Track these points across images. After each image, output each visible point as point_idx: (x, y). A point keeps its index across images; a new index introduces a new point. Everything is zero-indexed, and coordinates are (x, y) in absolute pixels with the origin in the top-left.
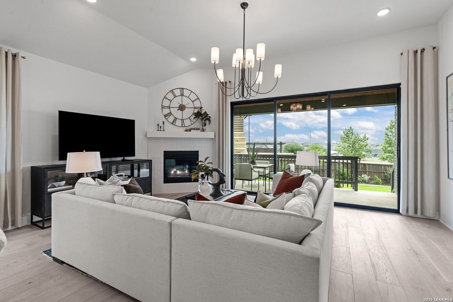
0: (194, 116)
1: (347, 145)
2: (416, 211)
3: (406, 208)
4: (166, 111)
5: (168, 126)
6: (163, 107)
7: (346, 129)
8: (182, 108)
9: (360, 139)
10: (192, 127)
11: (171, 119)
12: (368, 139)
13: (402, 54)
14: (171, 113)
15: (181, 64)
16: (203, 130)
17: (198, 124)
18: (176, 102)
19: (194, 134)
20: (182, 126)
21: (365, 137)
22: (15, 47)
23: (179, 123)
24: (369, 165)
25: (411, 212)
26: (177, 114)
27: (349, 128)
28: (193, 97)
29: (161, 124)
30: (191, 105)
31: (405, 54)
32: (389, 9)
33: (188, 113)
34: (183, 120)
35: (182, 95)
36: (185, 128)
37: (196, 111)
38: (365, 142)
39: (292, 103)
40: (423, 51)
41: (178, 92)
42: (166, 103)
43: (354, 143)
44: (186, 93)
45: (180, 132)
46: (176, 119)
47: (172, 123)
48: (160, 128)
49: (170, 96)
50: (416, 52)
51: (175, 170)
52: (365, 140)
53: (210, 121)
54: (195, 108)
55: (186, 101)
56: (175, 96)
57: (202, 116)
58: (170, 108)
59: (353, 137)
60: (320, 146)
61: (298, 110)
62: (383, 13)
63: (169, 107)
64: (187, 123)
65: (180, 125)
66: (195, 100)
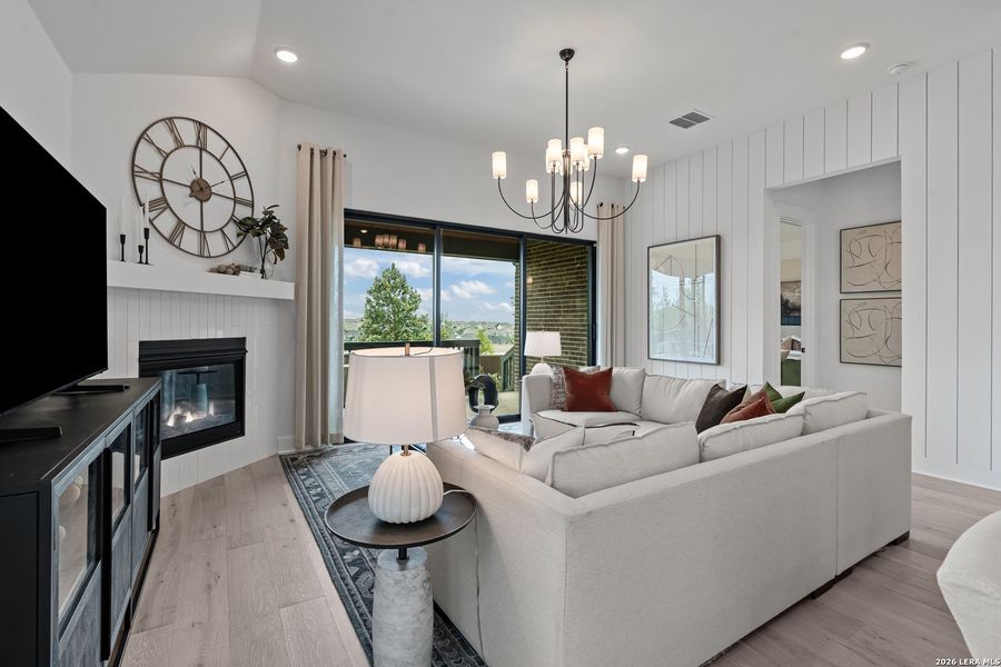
0: (234, 228)
4: (150, 191)
6: (137, 172)
8: (201, 190)
10: (228, 261)
11: (166, 223)
14: (164, 199)
16: (262, 273)
18: (183, 167)
20: (201, 256)
23: (190, 240)
26: (187, 208)
28: (232, 164)
30: (226, 189)
33: (218, 212)
34: (202, 232)
35: (201, 147)
37: (245, 213)
39: (383, 232)
41: (188, 133)
42: (149, 159)
44: (215, 144)
45: (193, 275)
46: (181, 225)
47: (170, 241)
49: (161, 136)
51: (179, 411)
55: (213, 174)
56: (180, 145)
58: (160, 180)
61: (386, 247)
63: (159, 178)
64: (216, 244)
65: (196, 252)
66: (237, 176)
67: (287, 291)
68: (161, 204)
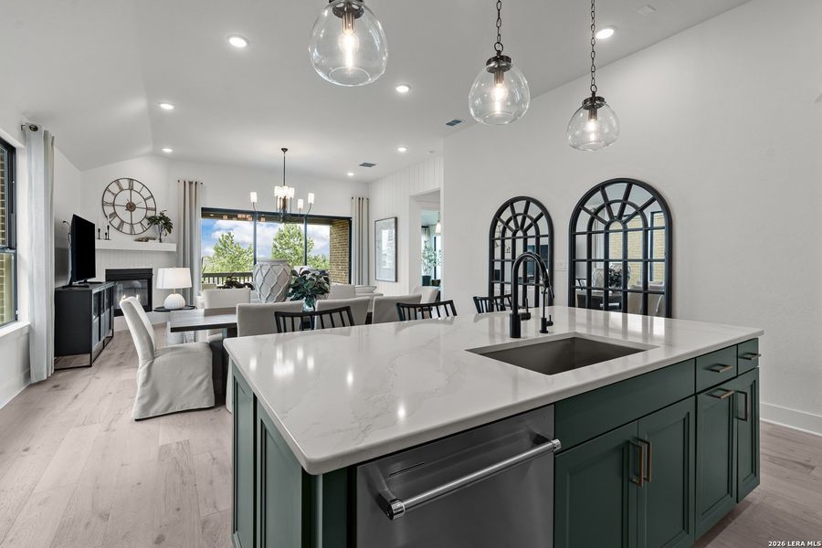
0: (147, 221)
4: (109, 210)
5: (114, 233)
6: (104, 204)
8: (131, 207)
10: (144, 235)
11: (116, 222)
14: (115, 213)
16: (161, 241)
17: (153, 232)
18: (123, 199)
20: (131, 234)
23: (126, 228)
26: (124, 214)
28: (146, 195)
30: (142, 205)
33: (139, 215)
34: (132, 224)
35: (131, 189)
36: (135, 237)
37: (149, 213)
41: (125, 184)
42: (109, 198)
44: (137, 186)
45: (129, 243)
46: (122, 222)
47: (118, 229)
49: (114, 188)
54: (147, 209)
55: (136, 199)
56: (122, 190)
57: (161, 222)
63: (113, 205)
64: (138, 229)
65: (129, 232)
66: (148, 198)
67: (173, 247)
68: (114, 214)
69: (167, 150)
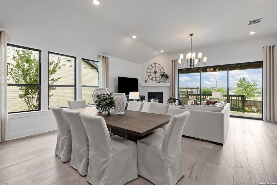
0: (161, 76)
1: (241, 89)
2: (270, 119)
3: (265, 117)
4: (149, 74)
5: (150, 81)
6: (147, 72)
7: (241, 79)
8: (155, 72)
9: (251, 85)
10: (160, 81)
11: (151, 77)
12: (256, 85)
13: (263, 48)
15: (157, 53)
16: (165, 82)
17: (162, 80)
18: (153, 70)
19: (161, 84)
21: (254, 84)
22: (106, 55)
23: (154, 79)
24: (257, 101)
25: (268, 119)
26: (153, 75)
27: (243, 78)
28: (160, 67)
29: (147, 80)
30: (159, 71)
31: (265, 48)
32: (255, 32)
33: (158, 75)
34: (156, 78)
35: (155, 67)
36: (157, 82)
37: (162, 74)
38: (255, 87)
40: (273, 46)
41: (153, 65)
42: (149, 70)
43: (247, 88)
44: (157, 65)
45: (155, 84)
46: (153, 77)
47: (151, 80)
48: (146, 82)
49: (150, 67)
50: (270, 47)
52: (255, 86)
53: (168, 78)
54: (161, 72)
55: (157, 69)
56: (152, 67)
57: (165, 76)
59: (246, 84)
60: (223, 89)
62: (252, 33)
63: (150, 72)
64: (158, 79)
65: (155, 80)
66: (161, 69)
67: (169, 85)
68: (150, 75)
69: (162, 51)
